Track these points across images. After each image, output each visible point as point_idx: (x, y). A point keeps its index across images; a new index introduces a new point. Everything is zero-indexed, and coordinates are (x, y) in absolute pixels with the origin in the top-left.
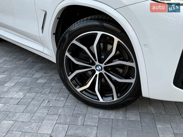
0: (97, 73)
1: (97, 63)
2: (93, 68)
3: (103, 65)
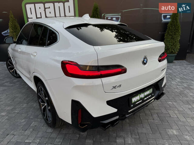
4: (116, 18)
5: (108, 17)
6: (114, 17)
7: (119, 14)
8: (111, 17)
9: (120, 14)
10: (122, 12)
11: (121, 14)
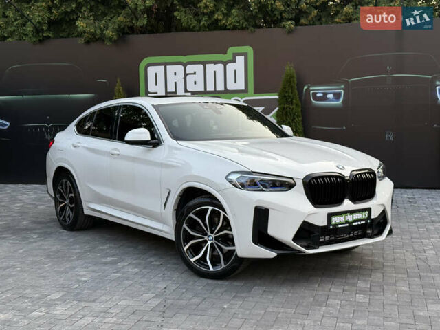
0: (209, 243)
1: (209, 234)
2: (206, 238)
3: (214, 236)
4: (334, 94)
5: (317, 93)
6: (330, 93)
7: (340, 85)
8: (323, 93)
9: (343, 86)
10: (346, 83)
11: (345, 86)
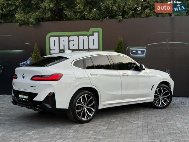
4: (141, 51)
6: (139, 51)
7: (144, 47)
8: (136, 51)
10: (147, 46)
